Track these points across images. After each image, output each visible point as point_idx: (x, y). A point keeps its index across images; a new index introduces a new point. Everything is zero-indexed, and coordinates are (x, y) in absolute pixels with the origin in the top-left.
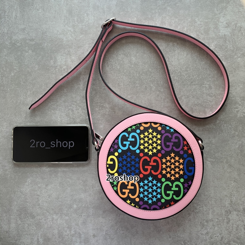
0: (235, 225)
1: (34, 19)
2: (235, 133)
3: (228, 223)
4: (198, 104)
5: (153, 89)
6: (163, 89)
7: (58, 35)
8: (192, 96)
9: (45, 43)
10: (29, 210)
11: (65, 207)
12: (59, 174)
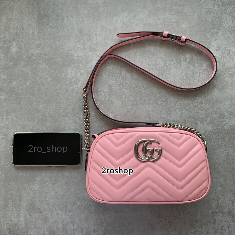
0: (220, 225)
1: (49, 36)
2: (222, 144)
3: (214, 223)
4: (191, 117)
5: (151, 102)
6: (160, 102)
7: (70, 51)
8: (185, 109)
9: (57, 57)
10: (37, 205)
11: (69, 204)
12: (65, 174)
